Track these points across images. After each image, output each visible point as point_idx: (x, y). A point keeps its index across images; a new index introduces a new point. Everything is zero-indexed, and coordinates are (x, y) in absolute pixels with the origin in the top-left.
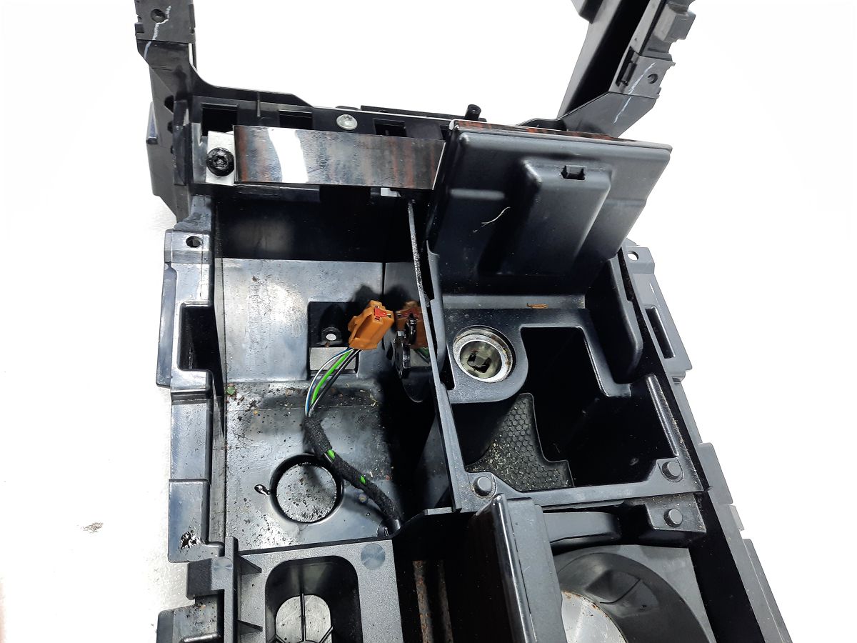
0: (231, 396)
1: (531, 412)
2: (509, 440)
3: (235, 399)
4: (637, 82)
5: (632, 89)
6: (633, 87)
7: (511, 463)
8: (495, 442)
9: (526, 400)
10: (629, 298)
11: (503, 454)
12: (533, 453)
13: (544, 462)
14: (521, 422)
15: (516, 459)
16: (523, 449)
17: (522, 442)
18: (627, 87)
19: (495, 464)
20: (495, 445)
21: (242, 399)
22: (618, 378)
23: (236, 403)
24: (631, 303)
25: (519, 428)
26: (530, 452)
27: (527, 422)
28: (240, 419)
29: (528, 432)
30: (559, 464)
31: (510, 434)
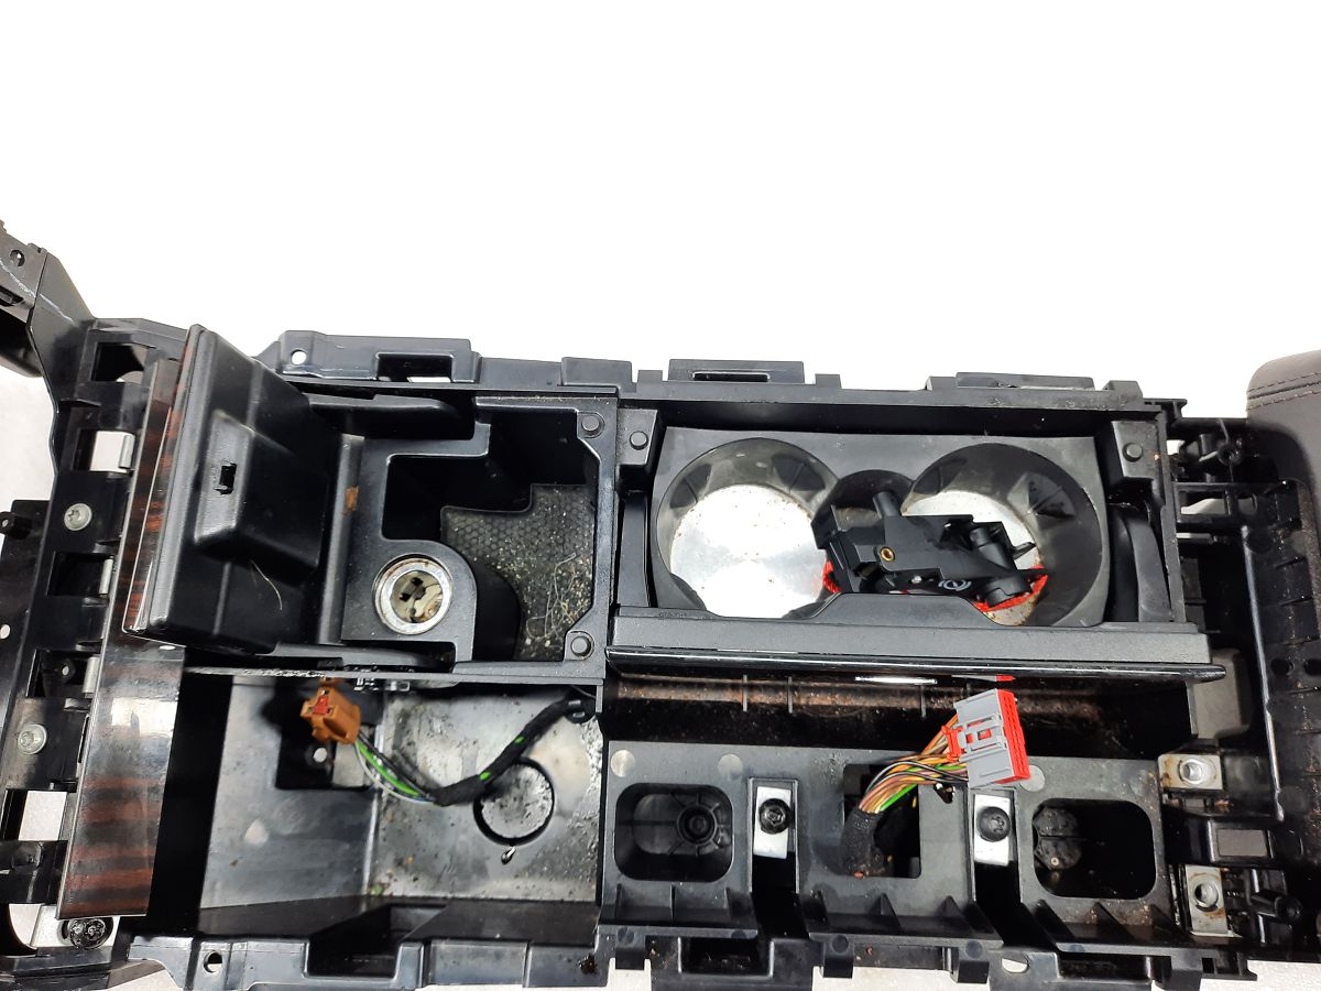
0: (383, 890)
1: (464, 513)
2: (494, 546)
3: (389, 884)
4: (21, 284)
5: (28, 292)
6: (26, 290)
7: (523, 551)
8: (495, 567)
9: (449, 515)
10: (370, 397)
11: (511, 559)
12: (516, 521)
13: (530, 512)
14: (475, 526)
15: (519, 544)
16: (508, 532)
17: (499, 531)
18: (25, 299)
19: (522, 572)
20: (499, 567)
21: (390, 876)
22: (467, 434)
23: (393, 884)
24: (377, 397)
25: (481, 530)
26: (516, 527)
27: (476, 519)
28: (415, 879)
29: (489, 520)
30: (533, 494)
31: (488, 543)
